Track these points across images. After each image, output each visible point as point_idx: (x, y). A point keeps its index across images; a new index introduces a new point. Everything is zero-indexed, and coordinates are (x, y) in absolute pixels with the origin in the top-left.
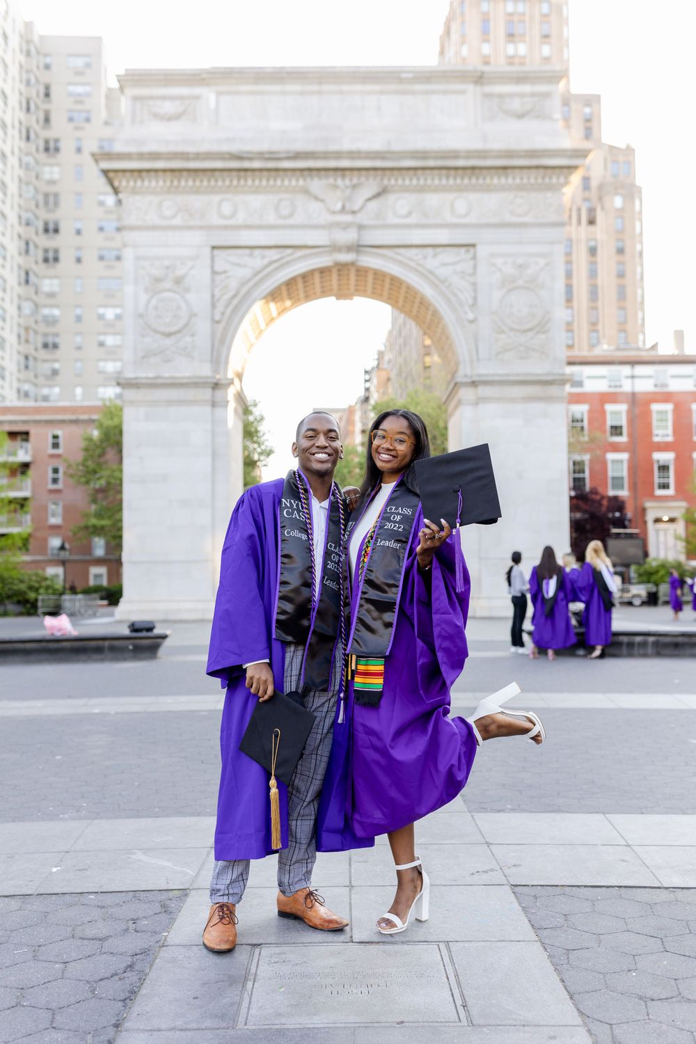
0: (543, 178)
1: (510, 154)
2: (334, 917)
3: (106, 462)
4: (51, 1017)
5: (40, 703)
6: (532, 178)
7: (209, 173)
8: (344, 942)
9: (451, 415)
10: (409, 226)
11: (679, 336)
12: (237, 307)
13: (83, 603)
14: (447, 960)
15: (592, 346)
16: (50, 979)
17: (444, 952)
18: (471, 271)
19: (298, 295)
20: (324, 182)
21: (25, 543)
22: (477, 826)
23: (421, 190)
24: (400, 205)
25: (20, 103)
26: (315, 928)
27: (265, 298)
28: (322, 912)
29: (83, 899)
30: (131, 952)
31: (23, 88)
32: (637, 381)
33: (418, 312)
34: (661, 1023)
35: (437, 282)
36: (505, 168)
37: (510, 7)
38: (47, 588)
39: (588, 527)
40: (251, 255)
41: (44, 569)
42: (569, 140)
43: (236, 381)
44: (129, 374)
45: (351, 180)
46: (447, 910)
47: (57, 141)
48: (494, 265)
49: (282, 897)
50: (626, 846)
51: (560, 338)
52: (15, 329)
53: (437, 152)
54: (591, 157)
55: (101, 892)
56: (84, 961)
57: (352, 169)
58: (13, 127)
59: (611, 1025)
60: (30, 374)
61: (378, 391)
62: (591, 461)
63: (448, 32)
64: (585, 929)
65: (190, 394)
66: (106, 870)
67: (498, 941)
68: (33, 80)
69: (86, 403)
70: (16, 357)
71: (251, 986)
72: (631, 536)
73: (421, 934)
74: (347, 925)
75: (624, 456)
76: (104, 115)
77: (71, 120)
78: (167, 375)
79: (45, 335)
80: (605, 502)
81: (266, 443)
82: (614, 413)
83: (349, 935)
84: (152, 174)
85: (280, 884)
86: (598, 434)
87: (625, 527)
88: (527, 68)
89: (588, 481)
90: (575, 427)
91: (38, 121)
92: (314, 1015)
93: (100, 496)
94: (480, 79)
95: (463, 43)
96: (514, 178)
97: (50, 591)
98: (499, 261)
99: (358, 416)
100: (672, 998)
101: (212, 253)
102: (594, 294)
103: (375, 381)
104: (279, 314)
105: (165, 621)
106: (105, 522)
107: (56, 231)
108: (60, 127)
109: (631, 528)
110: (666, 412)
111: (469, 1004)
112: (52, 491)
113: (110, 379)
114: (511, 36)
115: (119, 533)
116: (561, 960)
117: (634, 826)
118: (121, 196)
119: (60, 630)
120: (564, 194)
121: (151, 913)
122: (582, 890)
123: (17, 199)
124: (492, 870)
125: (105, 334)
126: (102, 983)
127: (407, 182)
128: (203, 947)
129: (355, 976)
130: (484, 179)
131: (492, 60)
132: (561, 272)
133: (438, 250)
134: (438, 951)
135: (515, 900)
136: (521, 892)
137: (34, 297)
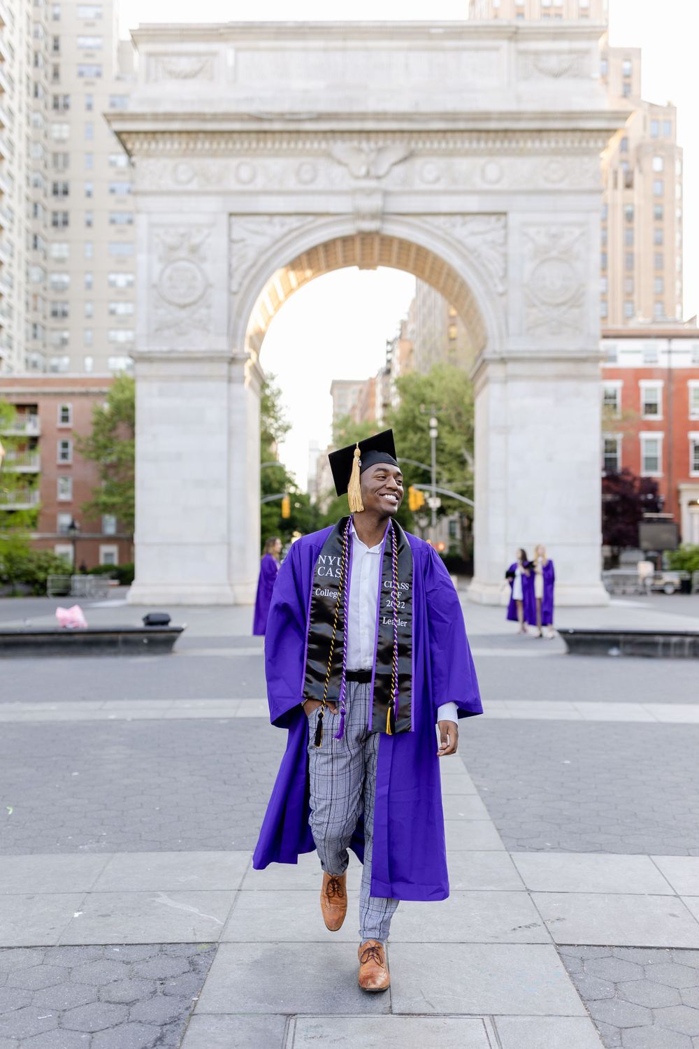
0: (580, 142)
1: (544, 116)
3: (117, 437)
5: (53, 706)
6: (568, 142)
7: (227, 135)
8: (383, 1014)
9: (478, 393)
10: (437, 193)
12: (256, 277)
13: (94, 583)
14: (492, 1037)
15: (627, 318)
17: (490, 1029)
18: (502, 241)
19: (319, 264)
20: (348, 145)
21: (34, 523)
22: (516, 868)
23: (450, 154)
24: (428, 170)
25: (28, 56)
27: (285, 267)
29: (108, 953)
30: (160, 1020)
31: (31, 40)
32: (674, 356)
33: (445, 283)
35: (465, 252)
36: (540, 131)
38: (57, 568)
39: (619, 509)
40: (270, 223)
41: (53, 548)
42: (607, 101)
43: (254, 356)
44: (142, 347)
45: (376, 143)
46: (490, 975)
47: (66, 97)
48: (526, 234)
50: (675, 896)
51: (594, 311)
52: (23, 296)
53: (468, 114)
54: (629, 123)
55: (126, 945)
56: (111, 1030)
57: (377, 132)
58: (21, 81)
60: (39, 344)
61: (401, 364)
62: (624, 441)
64: (637, 1001)
65: (206, 369)
66: (130, 917)
67: (546, 1016)
68: (41, 31)
69: (96, 375)
70: (24, 326)
72: (664, 521)
75: (659, 435)
76: (115, 70)
77: (81, 74)
78: (181, 348)
79: (54, 302)
80: (637, 484)
81: (283, 418)
82: (649, 390)
83: (388, 1002)
84: (167, 136)
86: (631, 412)
87: (657, 511)
88: (565, 23)
89: (619, 461)
90: (609, 404)
91: (46, 76)
93: (111, 472)
94: (514, 35)
96: (549, 142)
97: (60, 571)
98: (532, 231)
99: (379, 388)
101: (229, 220)
102: (629, 262)
103: (399, 352)
104: (299, 284)
105: (178, 608)
106: (116, 499)
107: (66, 192)
108: (70, 83)
109: (664, 512)
112: (61, 466)
113: (119, 349)
115: (131, 511)
116: (614, 1042)
117: (681, 871)
118: (134, 159)
119: (72, 622)
120: (602, 159)
121: (179, 972)
122: (631, 951)
123: (24, 160)
124: (535, 925)
125: (117, 302)
127: (436, 145)
130: (518, 142)
131: (526, 12)
132: (597, 242)
133: (468, 218)
134: (483, 1026)
135: (561, 964)
136: (566, 955)
137: (43, 263)
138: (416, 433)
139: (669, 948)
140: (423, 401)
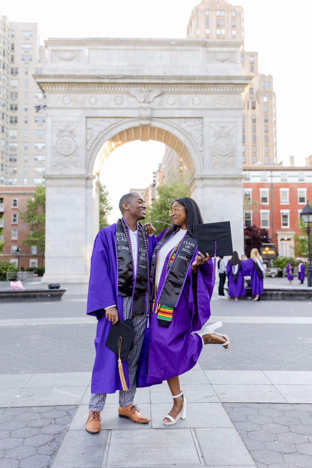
0: (233, 89)
1: (218, 78)
2: (144, 417)
3: (38, 212)
4: (18, 463)
5: (9, 321)
6: (228, 89)
7: (85, 84)
8: (148, 429)
9: (192, 193)
10: (174, 109)
11: (292, 159)
12: (97, 144)
13: (27, 275)
14: (194, 436)
15: (254, 163)
16: (17, 445)
17: (193, 433)
18: (201, 129)
19: (124, 138)
20: (136, 89)
21: (1, 248)
22: (206, 376)
23: (179, 93)
24: (170, 99)
25: (1, 52)
26: (135, 422)
27: (109, 140)
28: (139, 415)
29: (31, 409)
30: (53, 433)
31: (2, 45)
32: (273, 178)
33: (177, 147)
34: (289, 464)
35: (186, 134)
36: (216, 84)
37: (218, 13)
38: (11, 268)
39: (252, 242)
40: (103, 121)
41: (9, 260)
42: (245, 72)
43: (97, 177)
44: (49, 173)
45: (148, 88)
46: (194, 414)
47: (17, 69)
48: (211, 126)
49: (121, 408)
50: (272, 385)
51: (240, 159)
53: (186, 76)
54: (253, 81)
55: (39, 406)
56: (32, 437)
57: (148, 84)
59: (267, 465)
60: (4, 173)
61: (159, 182)
62: (253, 213)
63: (191, 24)
64: (255, 422)
65: (76, 182)
66: (41, 396)
67: (217, 428)
68: (6, 42)
69: (29, 186)
71: (108, 448)
72: (270, 246)
73: (182, 424)
74: (150, 421)
75: (268, 211)
76: (38, 58)
77: (23, 60)
78: (66, 174)
79: (11, 155)
80: (259, 232)
81: (109, 204)
82: (263, 192)
83: (150, 425)
84: (60, 84)
85: (120, 403)
86: (256, 201)
87: (268, 242)
88: (226, 40)
89: (252, 222)
90: (246, 198)
91: (8, 60)
92: (136, 461)
93: (35, 227)
94: (205, 45)
95: (198, 28)
96: (220, 89)
97: (12, 270)
98: (213, 125)
99: (150, 192)
100: (294, 453)
101: (86, 120)
102: (254, 139)
103: (158, 177)
104: (116, 147)
105: (64, 284)
106: (37, 239)
107: (16, 109)
108: (18, 63)
109: (271, 243)
110: (286, 192)
111: (205, 456)
112: (13, 225)
113: (38, 175)
114: (218, 26)
115: (43, 244)
116: (245, 436)
117: (275, 376)
118: (45, 94)
119: (17, 287)
120: (242, 96)
121: (62, 416)
122: (253, 404)
124: (213, 396)
125: (38, 155)
126: (41, 447)
127: (173, 89)
128: (86, 431)
129: (154, 443)
130: (207, 88)
131: (210, 36)
132: (240, 130)
133: (187, 120)
134: (190, 432)
135: (224, 409)
136: (226, 406)
137: (6, 138)
138: (166, 210)
139: (269, 403)
140: (169, 197)
